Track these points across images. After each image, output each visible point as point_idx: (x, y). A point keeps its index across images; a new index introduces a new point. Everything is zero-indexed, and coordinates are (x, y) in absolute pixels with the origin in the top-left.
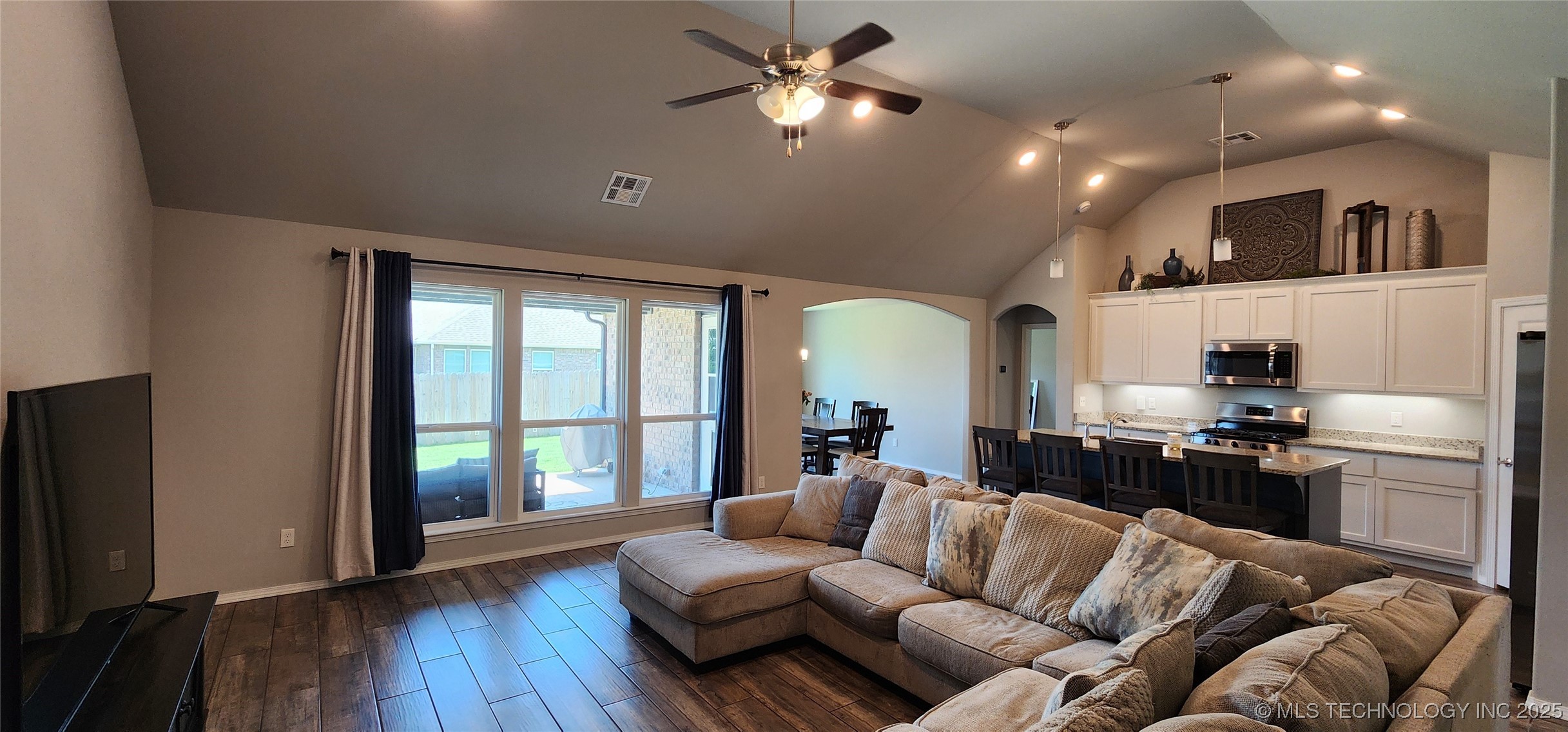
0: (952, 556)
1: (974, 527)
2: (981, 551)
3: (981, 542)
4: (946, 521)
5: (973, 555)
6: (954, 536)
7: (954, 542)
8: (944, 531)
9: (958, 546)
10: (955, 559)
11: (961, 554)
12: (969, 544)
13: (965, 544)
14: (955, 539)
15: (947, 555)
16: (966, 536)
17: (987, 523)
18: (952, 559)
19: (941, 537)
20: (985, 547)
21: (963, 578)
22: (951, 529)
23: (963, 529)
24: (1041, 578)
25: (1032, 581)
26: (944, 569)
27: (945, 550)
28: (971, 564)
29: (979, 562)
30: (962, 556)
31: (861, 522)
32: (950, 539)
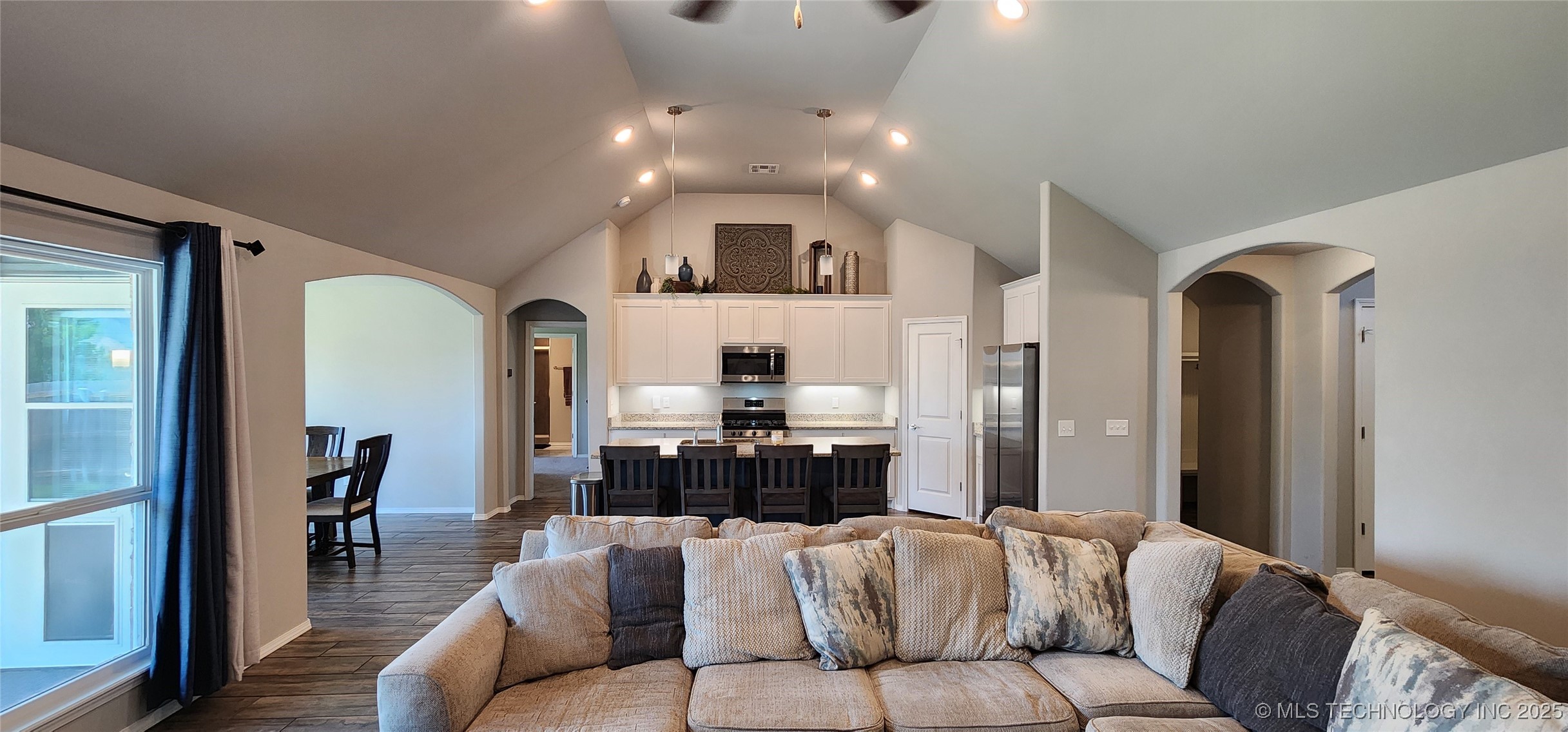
0: (855, 619)
1: (866, 574)
2: (882, 601)
3: (879, 590)
4: (827, 577)
5: (877, 610)
6: (847, 593)
7: (850, 601)
8: (830, 590)
9: (856, 605)
10: (860, 621)
11: (864, 612)
12: (867, 598)
13: (864, 599)
14: (850, 597)
15: (848, 621)
16: (861, 589)
17: (875, 564)
18: (856, 623)
19: (830, 601)
20: (884, 595)
21: (875, 642)
22: (839, 585)
23: (855, 582)
24: (964, 609)
25: (957, 617)
26: (853, 640)
27: (843, 614)
28: (879, 621)
29: (884, 616)
30: (866, 616)
31: (661, 614)
32: (845, 599)
